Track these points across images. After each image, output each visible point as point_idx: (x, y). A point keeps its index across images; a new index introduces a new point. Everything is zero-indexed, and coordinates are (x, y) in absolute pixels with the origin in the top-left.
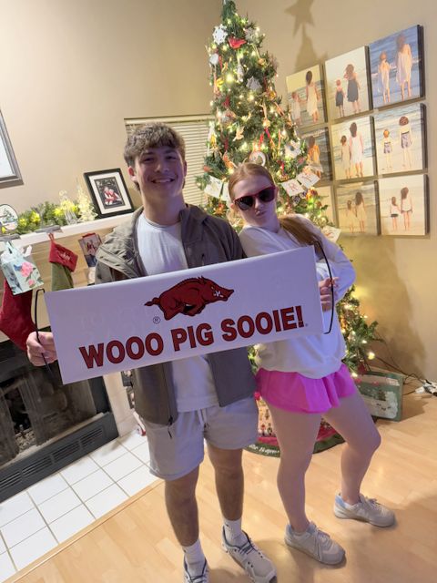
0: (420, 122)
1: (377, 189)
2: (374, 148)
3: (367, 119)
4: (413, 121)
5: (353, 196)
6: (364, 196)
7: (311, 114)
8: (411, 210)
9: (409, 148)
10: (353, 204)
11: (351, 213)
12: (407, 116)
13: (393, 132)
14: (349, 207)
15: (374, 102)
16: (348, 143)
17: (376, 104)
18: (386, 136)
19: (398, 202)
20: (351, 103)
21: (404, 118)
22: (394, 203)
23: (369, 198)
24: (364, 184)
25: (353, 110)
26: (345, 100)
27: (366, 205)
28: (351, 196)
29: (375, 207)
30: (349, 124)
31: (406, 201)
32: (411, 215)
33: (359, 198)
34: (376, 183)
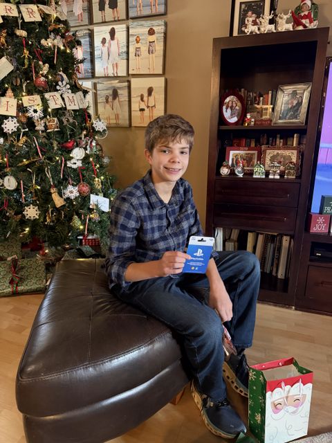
0: (163, 35)
1: (129, 87)
2: (128, 53)
4: (158, 33)
5: (110, 92)
7: (76, 14)
8: (154, 106)
9: (154, 55)
10: (110, 99)
11: (108, 106)
12: (154, 28)
13: (143, 39)
14: (107, 101)
15: (130, 12)
16: (107, 44)
17: (131, 15)
18: (138, 42)
19: (145, 99)
20: (111, 10)
21: (152, 29)
22: (142, 99)
23: (123, 94)
24: (119, 82)
25: (113, 16)
26: (107, 6)
27: (121, 100)
28: (108, 91)
29: (127, 103)
31: (151, 98)
32: (155, 110)
33: (115, 94)
34: (129, 82)
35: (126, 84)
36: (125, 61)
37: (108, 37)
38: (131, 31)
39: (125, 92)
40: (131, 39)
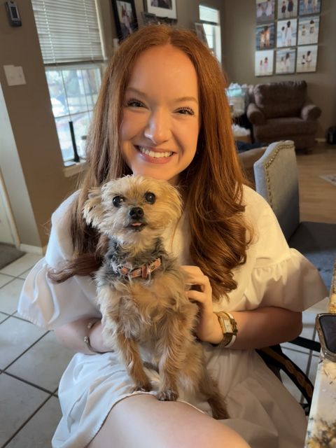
0: (319, 23)
1: (296, 52)
2: (297, 33)
3: (296, 20)
5: (285, 55)
6: (290, 55)
7: (267, 15)
8: (311, 61)
9: (313, 34)
10: (284, 59)
11: (283, 63)
12: (314, 20)
14: (282, 59)
15: (300, 13)
16: (285, 30)
20: (289, 12)
22: (304, 57)
24: (291, 49)
25: (290, 15)
29: (295, 60)
30: (287, 21)
31: (309, 57)
32: (311, 63)
34: (297, 49)
35: (294, 50)
36: (295, 38)
37: (286, 26)
38: (300, 23)
39: (294, 55)
40: (300, 27)
